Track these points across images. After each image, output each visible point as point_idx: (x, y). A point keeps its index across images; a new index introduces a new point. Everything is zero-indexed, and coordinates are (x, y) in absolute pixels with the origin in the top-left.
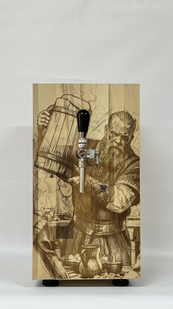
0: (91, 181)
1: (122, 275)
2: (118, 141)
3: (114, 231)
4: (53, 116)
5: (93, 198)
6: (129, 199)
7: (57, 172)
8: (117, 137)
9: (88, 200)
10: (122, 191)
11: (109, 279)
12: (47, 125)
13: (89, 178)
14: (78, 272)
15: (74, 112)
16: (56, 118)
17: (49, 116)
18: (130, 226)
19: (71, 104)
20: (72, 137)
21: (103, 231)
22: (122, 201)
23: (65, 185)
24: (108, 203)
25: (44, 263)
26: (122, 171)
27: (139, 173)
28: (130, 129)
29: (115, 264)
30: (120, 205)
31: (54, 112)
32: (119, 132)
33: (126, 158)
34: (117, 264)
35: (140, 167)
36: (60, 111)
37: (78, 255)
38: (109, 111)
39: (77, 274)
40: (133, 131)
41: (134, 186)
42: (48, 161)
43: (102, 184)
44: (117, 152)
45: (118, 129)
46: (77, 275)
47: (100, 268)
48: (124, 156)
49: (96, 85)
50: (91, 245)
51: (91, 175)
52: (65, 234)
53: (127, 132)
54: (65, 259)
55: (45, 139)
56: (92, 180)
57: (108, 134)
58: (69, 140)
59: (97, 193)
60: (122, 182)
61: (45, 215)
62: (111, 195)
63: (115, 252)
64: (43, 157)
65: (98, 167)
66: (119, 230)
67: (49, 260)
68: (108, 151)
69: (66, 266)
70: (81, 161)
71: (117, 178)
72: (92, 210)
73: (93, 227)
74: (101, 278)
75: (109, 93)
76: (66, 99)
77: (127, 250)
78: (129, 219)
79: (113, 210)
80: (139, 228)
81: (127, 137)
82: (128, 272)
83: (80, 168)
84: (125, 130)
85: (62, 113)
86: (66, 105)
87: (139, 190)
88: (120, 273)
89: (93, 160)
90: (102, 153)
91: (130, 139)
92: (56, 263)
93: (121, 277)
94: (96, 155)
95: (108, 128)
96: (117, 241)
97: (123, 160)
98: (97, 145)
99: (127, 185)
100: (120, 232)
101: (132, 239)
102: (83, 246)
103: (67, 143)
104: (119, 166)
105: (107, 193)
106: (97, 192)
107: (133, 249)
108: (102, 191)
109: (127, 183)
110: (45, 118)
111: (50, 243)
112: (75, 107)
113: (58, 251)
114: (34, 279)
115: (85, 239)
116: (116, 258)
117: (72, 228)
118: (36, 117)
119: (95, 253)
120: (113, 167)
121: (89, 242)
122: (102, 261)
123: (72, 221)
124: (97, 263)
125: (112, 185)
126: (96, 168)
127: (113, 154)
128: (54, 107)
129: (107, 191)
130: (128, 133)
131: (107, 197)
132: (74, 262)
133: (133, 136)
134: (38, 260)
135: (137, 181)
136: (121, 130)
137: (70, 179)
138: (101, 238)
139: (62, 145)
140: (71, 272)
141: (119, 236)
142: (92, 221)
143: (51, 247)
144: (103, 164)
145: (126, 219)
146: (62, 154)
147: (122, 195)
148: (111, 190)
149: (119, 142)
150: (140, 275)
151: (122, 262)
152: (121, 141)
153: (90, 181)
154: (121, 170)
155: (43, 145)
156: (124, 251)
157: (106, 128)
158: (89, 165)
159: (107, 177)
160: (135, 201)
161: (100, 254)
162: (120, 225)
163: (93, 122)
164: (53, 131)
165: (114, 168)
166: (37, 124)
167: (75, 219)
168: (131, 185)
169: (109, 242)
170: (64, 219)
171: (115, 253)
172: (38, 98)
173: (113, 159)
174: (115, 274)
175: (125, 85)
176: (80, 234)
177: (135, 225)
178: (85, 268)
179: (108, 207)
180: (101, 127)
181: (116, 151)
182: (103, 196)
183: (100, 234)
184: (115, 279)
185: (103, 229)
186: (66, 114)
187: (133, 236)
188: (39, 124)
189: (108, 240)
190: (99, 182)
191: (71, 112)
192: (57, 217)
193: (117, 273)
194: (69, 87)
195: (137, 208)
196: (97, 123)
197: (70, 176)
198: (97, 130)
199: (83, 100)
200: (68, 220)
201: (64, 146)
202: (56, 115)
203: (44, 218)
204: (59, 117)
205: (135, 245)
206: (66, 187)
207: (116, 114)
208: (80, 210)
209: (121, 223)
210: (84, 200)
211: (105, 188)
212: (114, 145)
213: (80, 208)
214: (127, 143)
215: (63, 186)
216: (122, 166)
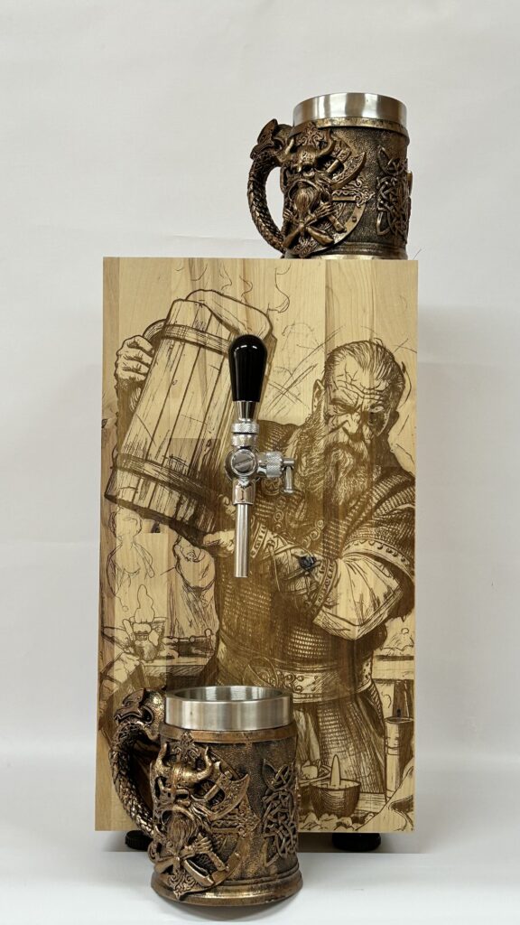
0: (270, 545)
1: (360, 820)
2: (353, 428)
3: (335, 692)
4: (160, 354)
5: (275, 594)
6: (382, 600)
7: (171, 516)
8: (349, 415)
9: (259, 600)
10: (362, 573)
11: (319, 831)
12: (142, 378)
13: (263, 535)
15: (224, 342)
16: (169, 359)
17: (149, 354)
18: (385, 677)
19: (214, 318)
20: (215, 413)
21: (303, 692)
22: (361, 604)
23: (194, 555)
24: (320, 609)
26: (364, 515)
27: (414, 523)
28: (389, 392)
29: (340, 790)
30: (356, 617)
31: (165, 341)
32: (355, 401)
33: (375, 477)
34: (345, 790)
35: (416, 504)
36: (181, 337)
38: (327, 339)
40: (397, 399)
41: (398, 561)
42: (146, 485)
44: (349, 460)
45: (352, 393)
48: (370, 471)
49: (290, 264)
51: (270, 526)
53: (380, 402)
55: (138, 420)
56: (272, 541)
57: (323, 407)
58: (206, 421)
59: (289, 579)
60: (361, 548)
61: (133, 642)
62: (330, 587)
63: (339, 755)
64: (129, 471)
65: (293, 503)
66: (353, 689)
68: (323, 457)
70: (240, 487)
71: (348, 535)
72: (272, 628)
73: (275, 677)
75: (327, 287)
76: (201, 304)
77: (373, 748)
78: (382, 658)
79: (334, 629)
80: (410, 683)
81: (380, 415)
82: (377, 813)
83: (236, 505)
84: (372, 396)
85: (187, 345)
86: (199, 318)
87: (413, 573)
88: (352, 815)
89: (279, 484)
90: (305, 464)
91: (386, 422)
93: (355, 826)
94: (285, 469)
95: (322, 388)
96: (346, 719)
97: (365, 484)
98: (291, 440)
99: (377, 559)
100: (356, 695)
101: (391, 715)
103: (203, 432)
104: (354, 503)
105: (316, 578)
106: (288, 576)
107: (392, 746)
108: (304, 573)
109: (376, 550)
110: (139, 359)
112: (227, 326)
114: (99, 827)
116: (343, 771)
117: (214, 680)
118: (112, 355)
120: (337, 503)
122: (302, 779)
123: (214, 660)
125: (333, 556)
126: (286, 506)
127: (337, 465)
128: (165, 326)
129: (319, 574)
131: (316, 591)
133: (398, 413)
135: (406, 544)
136: (362, 395)
137: (209, 539)
138: (297, 712)
139: (187, 437)
141: (350, 705)
142: (271, 661)
144: (306, 496)
145: (372, 656)
146: (188, 464)
147: (360, 587)
148: (330, 570)
149: (354, 431)
150: (411, 822)
151: (358, 782)
152: (360, 427)
153: (268, 544)
154: (360, 513)
155: (130, 439)
156: (366, 750)
157: (317, 390)
158: (264, 496)
159: (317, 533)
160: (398, 605)
162: (354, 675)
163: (278, 372)
164: (161, 397)
165: (338, 507)
166: (116, 375)
167: (221, 656)
168: (390, 558)
169: (321, 724)
170: (189, 654)
171: (340, 757)
172: (118, 301)
173: (337, 480)
174: (339, 818)
177: (398, 676)
179: (320, 620)
180: (300, 385)
181: (344, 457)
182: (307, 588)
183: (296, 698)
184: (337, 831)
185: (303, 684)
186: (200, 346)
187: (391, 706)
188: (120, 376)
189: (317, 718)
190: (293, 548)
191: (215, 340)
192: (172, 647)
193: (345, 816)
194: (209, 268)
195: (405, 625)
196: (292, 375)
197: (209, 528)
198: (290, 396)
199: (249, 306)
200: (201, 656)
201: (192, 440)
202: (171, 349)
203: (132, 652)
204: (179, 356)
205: (399, 733)
206: (196, 561)
207: (346, 348)
208: (238, 628)
209: (357, 667)
210: (249, 600)
211: (311, 564)
212: (341, 440)
213: (239, 624)
214: (379, 434)
215: (189, 557)
216: (364, 502)
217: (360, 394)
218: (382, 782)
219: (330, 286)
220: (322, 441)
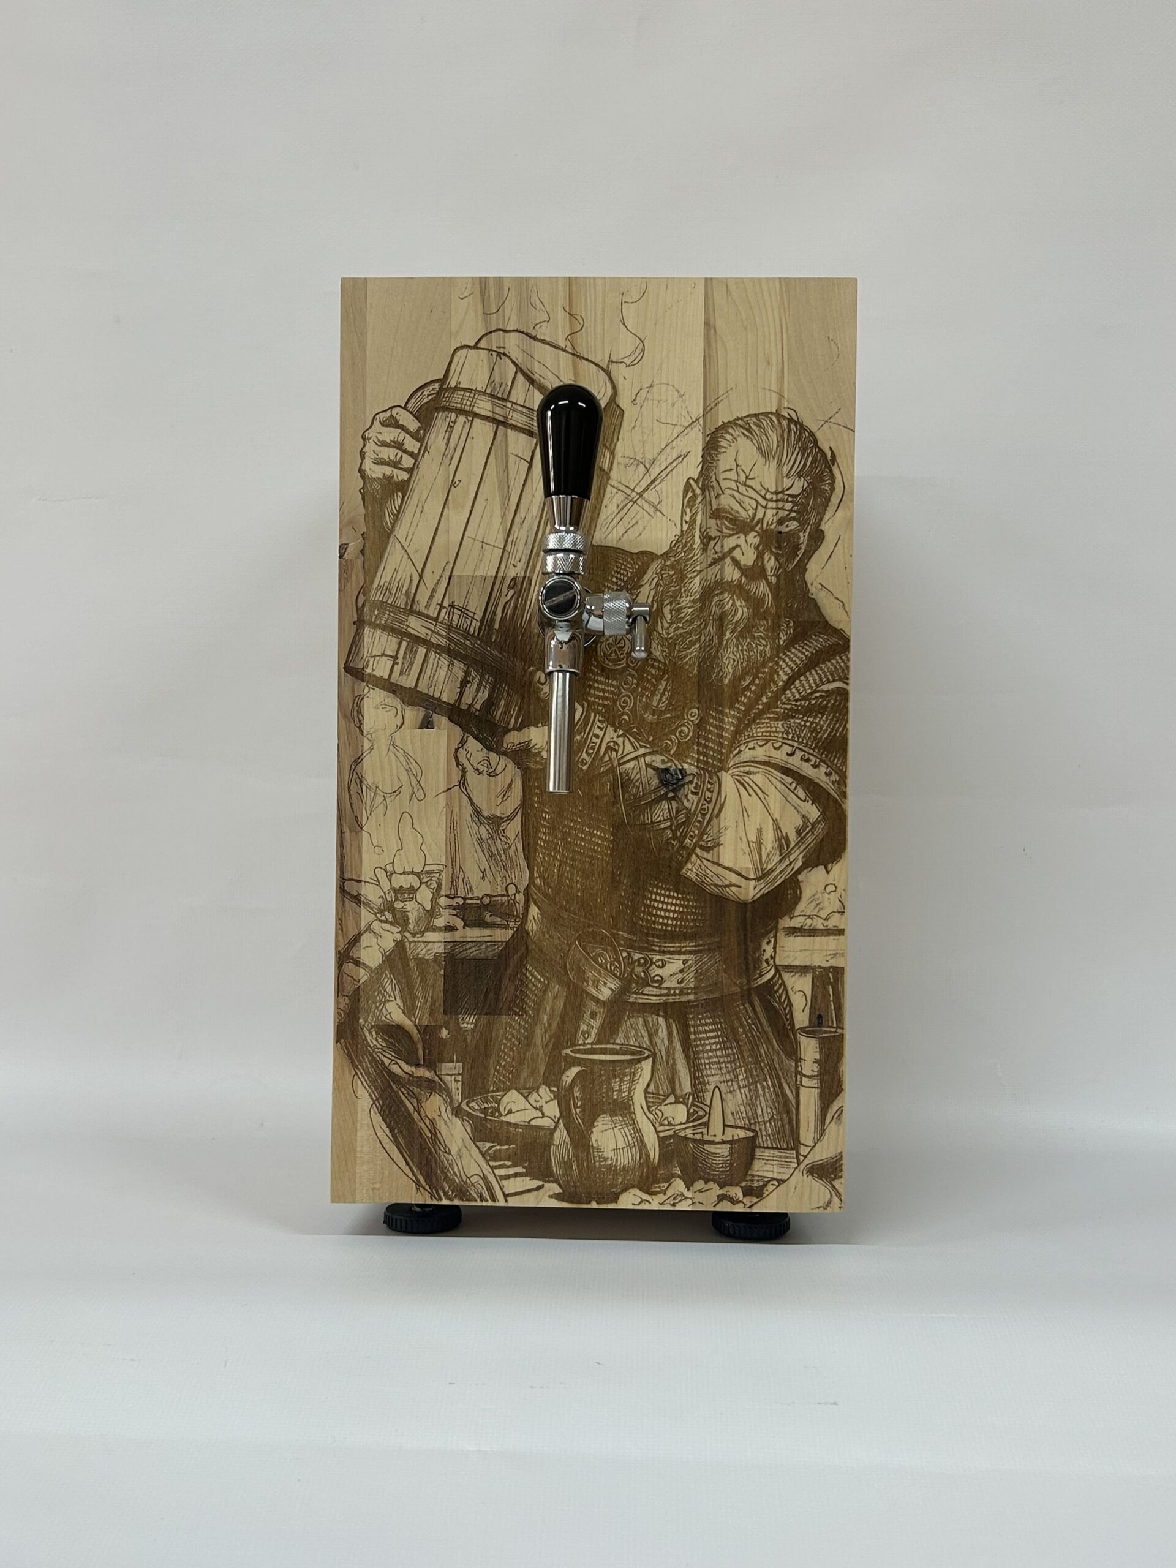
0: (612, 749)
1: (757, 1192)
2: (748, 558)
3: (716, 985)
4: (433, 436)
5: (618, 827)
6: (793, 837)
7: (452, 702)
8: (742, 536)
9: (594, 838)
10: (762, 794)
11: (690, 1209)
12: (404, 476)
13: (601, 733)
14: (544, 1173)
16: (447, 444)
17: (415, 436)
18: (797, 963)
19: (520, 378)
20: (522, 535)
21: (664, 985)
22: (759, 844)
23: (489, 766)
24: (691, 852)
25: (384, 1126)
26: (764, 700)
27: (847, 713)
28: (807, 498)
29: (723, 1142)
30: (750, 866)
31: (441, 415)
32: (751, 512)
33: (783, 637)
34: (732, 1142)
35: (851, 681)
36: (467, 408)
37: (543, 1090)
38: (707, 411)
39: (540, 1183)
40: (820, 510)
41: (819, 775)
42: (411, 651)
43: (663, 762)
44: (741, 611)
45: (747, 500)
46: (539, 1188)
47: (648, 1156)
48: (775, 629)
49: (645, 286)
50: (608, 1046)
51: (612, 719)
52: (486, 997)
53: (793, 514)
54: (484, 1111)
55: (398, 545)
56: (616, 743)
57: (698, 523)
58: (508, 548)
59: (642, 804)
60: (760, 753)
61: (392, 903)
62: (708, 816)
63: (722, 1086)
64: (384, 628)
65: (649, 681)
66: (745, 981)
67: (409, 1114)
68: (699, 605)
69: (489, 1142)
70: (557, 642)
71: (737, 733)
72: (615, 882)
73: (619, 962)
74: (655, 1204)
75: (707, 324)
76: (499, 354)
77: (778, 1076)
78: (793, 931)
79: (716, 885)
80: (839, 972)
81: (792, 535)
82: (784, 1181)
83: (550, 674)
84: (780, 504)
85: (477, 421)
86: (497, 377)
87: (844, 795)
88: (743, 1184)
89: (626, 649)
90: (668, 616)
91: (803, 547)
92: (442, 1127)
93: (748, 1201)
94: (635, 620)
95: (698, 491)
96: (734, 1031)
97: (767, 649)
98: (646, 578)
99: (786, 771)
100: (749, 990)
101: (807, 1024)
102: (568, 1051)
103: (503, 567)
104: (748, 680)
105: (686, 803)
106: (640, 799)
107: (808, 1073)
108: (666, 794)
109: (785, 758)
110: (398, 445)
111: (415, 1032)
112: (543, 390)
113: (452, 1073)
114: (338, 1196)
115: (578, 1017)
116: (728, 1111)
117: (521, 964)
118: (355, 439)
119: (625, 1087)
120: (721, 680)
121: (598, 1034)
122: (661, 1125)
123: (521, 934)
124: (638, 1131)
125: (713, 766)
126: (638, 685)
127: (721, 619)
128: (441, 389)
129: (690, 796)
130: (793, 519)
131: (687, 823)
132: (528, 1127)
133: (822, 531)
134: (359, 1110)
135: (834, 748)
136: (764, 503)
137: (513, 739)
138: (655, 1017)
139: (478, 573)
140: (511, 1171)
141: (740, 1008)
142: (613, 935)
143: (421, 1052)
144: (671, 669)
145: (776, 928)
146: (478, 617)
147: (757, 817)
148: (709, 790)
149: (750, 563)
150: (839, 1195)
151: (753, 1131)
152: (760, 556)
153: (608, 748)
154: (758, 698)
155: (384, 576)
156: (765, 1080)
157: (690, 494)
158: (603, 669)
159: (688, 730)
160: (820, 845)
161: (650, 1090)
162: (746, 959)
163: (626, 465)
164: (434, 507)
165: (722, 687)
166: (361, 471)
167: (532, 926)
168: (807, 770)
169: (692, 1037)
170: (482, 924)
171: (723, 1090)
172: (364, 349)
173: (720, 643)
174: (721, 1188)
175: (787, 284)
176: (555, 997)
177: (819, 960)
178: (576, 1156)
179: (691, 870)
180: (662, 487)
181: (734, 605)
182: (671, 819)
183: (651, 995)
184: (718, 1209)
185: (665, 972)
186: (498, 423)
187: (807, 1010)
188: (369, 473)
189: (687, 1026)
190: (650, 753)
191: (522, 413)
192: (451, 911)
193: (731, 1185)
194: (513, 293)
195: (831, 878)
196: (648, 470)
197: (513, 721)
198: (646, 506)
199: (578, 356)
200: (500, 926)
201: (484, 578)
202: (450, 428)
203: (390, 919)
204: (463, 438)
205: (820, 1052)
206: (492, 774)
207: (736, 425)
208: (560, 882)
209: (751, 946)
210: (577, 837)
211: (678, 780)
212: (728, 578)
213: (560, 876)
214: (791, 566)
215: (481, 768)
216: (764, 679)
217: (760, 500)
218: (792, 1131)
219: (712, 323)
220: (697, 580)
